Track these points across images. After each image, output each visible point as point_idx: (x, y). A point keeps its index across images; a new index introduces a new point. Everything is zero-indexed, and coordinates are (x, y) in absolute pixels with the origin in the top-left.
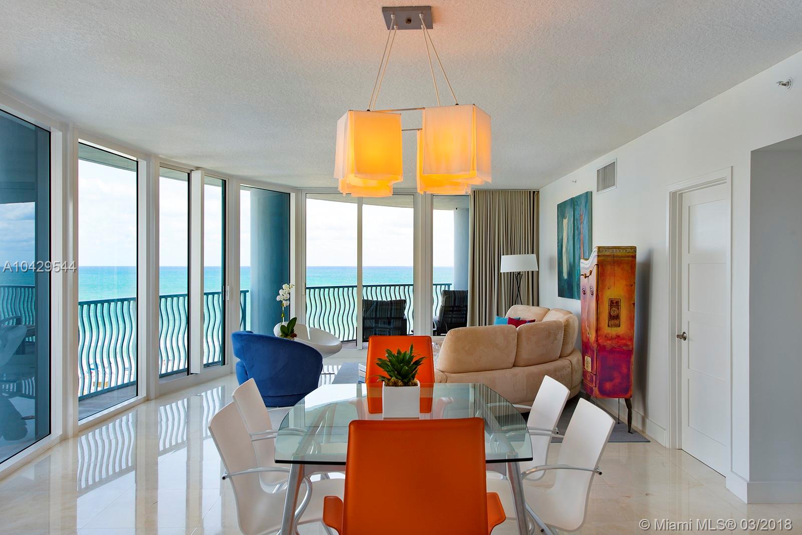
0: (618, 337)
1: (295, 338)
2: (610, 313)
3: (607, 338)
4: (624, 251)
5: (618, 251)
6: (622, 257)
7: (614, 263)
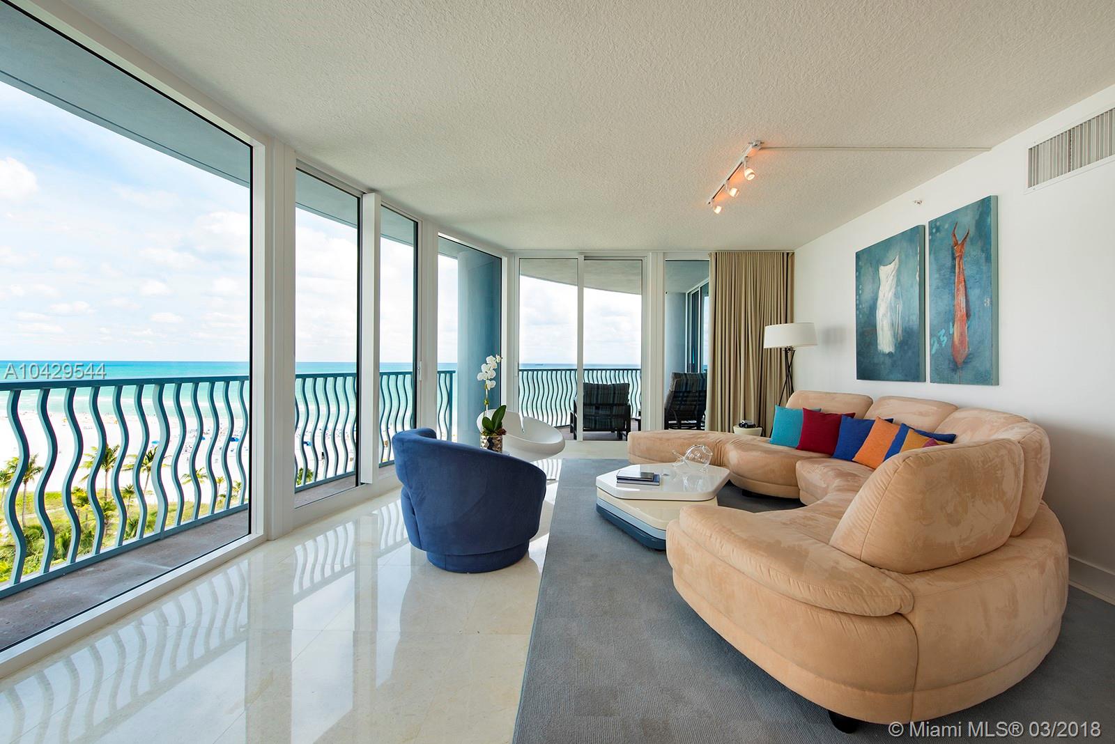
1: (503, 436)
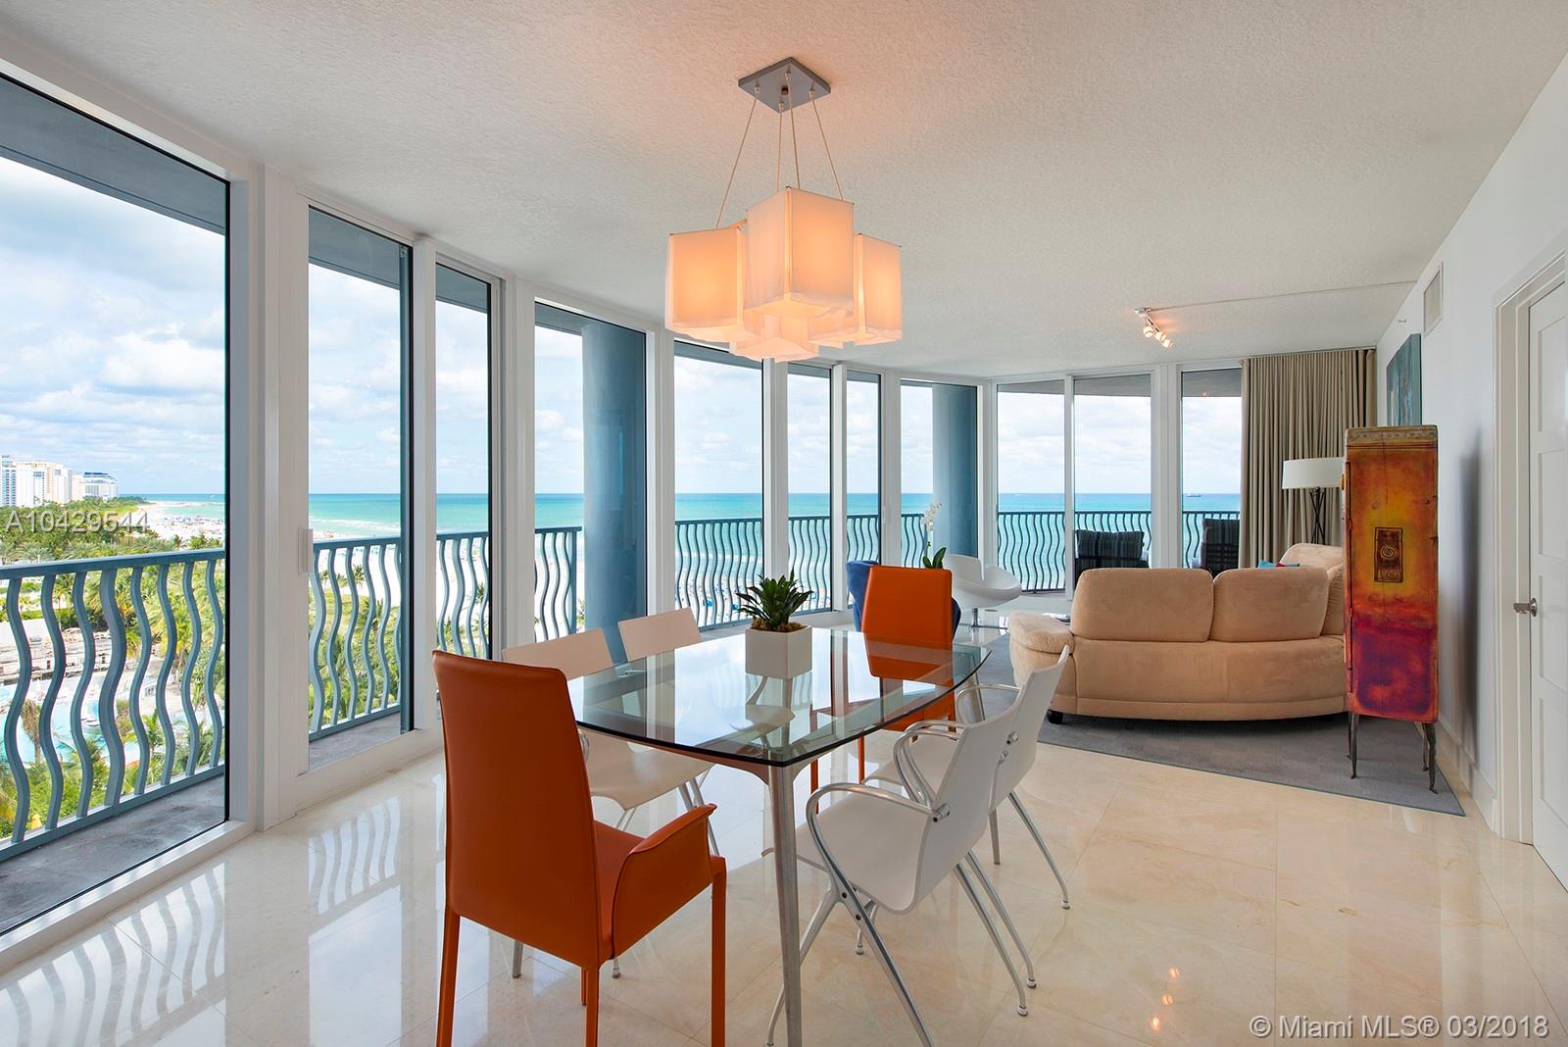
0: (1398, 601)
2: (1379, 556)
3: (1372, 600)
4: (1408, 435)
5: (1393, 436)
6: (1402, 447)
7: (1385, 459)
